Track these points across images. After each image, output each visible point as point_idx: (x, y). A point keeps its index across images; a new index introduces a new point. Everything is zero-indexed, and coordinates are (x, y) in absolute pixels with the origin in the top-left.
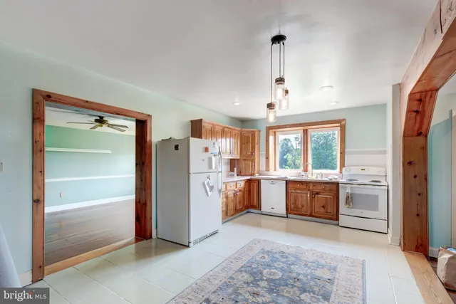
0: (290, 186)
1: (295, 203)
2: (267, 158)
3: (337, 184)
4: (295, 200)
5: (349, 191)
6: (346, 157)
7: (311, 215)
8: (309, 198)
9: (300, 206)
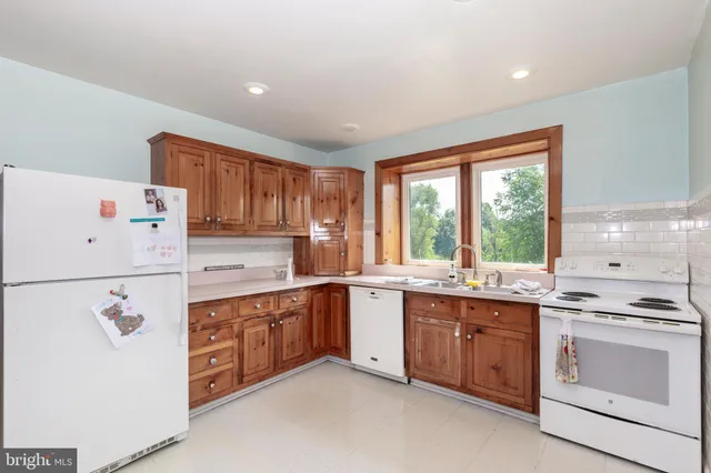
0: (415, 304)
1: (425, 351)
2: (379, 234)
3: (535, 307)
4: (425, 344)
5: (567, 330)
6: (566, 227)
7: (464, 389)
8: (458, 341)
9: (437, 358)
